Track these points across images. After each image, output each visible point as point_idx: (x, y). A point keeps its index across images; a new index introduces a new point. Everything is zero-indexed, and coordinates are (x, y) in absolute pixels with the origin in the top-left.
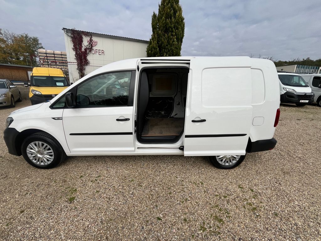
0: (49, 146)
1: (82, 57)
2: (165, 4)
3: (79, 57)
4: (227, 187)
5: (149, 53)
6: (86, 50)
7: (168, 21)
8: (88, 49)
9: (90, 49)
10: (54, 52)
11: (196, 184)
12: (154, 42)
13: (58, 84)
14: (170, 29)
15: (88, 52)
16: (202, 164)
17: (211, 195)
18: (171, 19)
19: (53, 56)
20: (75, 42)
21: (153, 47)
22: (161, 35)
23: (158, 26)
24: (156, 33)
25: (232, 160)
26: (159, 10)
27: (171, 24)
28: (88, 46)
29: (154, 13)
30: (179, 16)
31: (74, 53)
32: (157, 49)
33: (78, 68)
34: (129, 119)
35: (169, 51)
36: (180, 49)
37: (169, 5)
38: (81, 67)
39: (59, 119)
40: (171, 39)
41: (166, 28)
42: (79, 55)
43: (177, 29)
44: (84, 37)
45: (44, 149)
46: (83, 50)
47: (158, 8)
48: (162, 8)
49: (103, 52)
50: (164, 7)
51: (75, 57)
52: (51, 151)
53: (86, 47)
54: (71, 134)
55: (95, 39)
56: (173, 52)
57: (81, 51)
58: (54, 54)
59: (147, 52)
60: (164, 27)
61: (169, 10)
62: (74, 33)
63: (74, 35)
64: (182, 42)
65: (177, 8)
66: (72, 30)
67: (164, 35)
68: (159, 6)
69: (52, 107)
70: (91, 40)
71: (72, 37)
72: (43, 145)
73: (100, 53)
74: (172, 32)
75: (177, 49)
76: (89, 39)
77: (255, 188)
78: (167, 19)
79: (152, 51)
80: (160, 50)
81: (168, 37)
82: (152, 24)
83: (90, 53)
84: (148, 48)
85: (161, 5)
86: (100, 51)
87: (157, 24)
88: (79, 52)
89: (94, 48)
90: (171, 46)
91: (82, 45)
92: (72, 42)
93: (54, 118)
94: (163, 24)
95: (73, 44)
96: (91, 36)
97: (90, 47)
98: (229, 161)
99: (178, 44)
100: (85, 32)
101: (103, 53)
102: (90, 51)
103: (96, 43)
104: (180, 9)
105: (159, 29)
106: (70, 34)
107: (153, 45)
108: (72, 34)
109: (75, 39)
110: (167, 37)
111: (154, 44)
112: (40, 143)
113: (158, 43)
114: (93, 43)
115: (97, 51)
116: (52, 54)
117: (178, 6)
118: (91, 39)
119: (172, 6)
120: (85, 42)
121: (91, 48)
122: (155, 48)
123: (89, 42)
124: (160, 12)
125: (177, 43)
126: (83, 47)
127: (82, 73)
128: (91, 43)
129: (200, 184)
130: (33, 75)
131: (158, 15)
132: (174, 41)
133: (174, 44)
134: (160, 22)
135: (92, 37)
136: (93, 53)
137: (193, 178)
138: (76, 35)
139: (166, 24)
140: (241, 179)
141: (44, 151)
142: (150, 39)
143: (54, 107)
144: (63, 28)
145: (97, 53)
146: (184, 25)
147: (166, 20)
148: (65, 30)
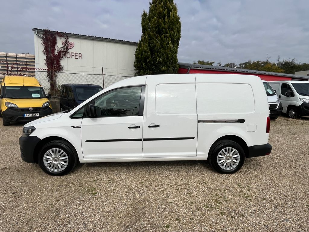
0: (65, 153)
1: (54, 62)
2: (157, 2)
3: (50, 61)
4: (227, 185)
5: (138, 57)
6: (59, 53)
7: (161, 21)
8: (63, 52)
9: (65, 52)
10: (16, 55)
11: (200, 184)
12: (144, 44)
13: (34, 95)
14: (164, 30)
15: (62, 55)
16: (205, 171)
17: (213, 190)
18: (164, 19)
19: (16, 59)
20: (46, 44)
21: (143, 50)
22: (153, 37)
23: (150, 26)
24: (146, 34)
25: (232, 165)
26: (150, 8)
27: (165, 25)
28: (63, 49)
29: (144, 12)
30: (173, 16)
31: (45, 57)
32: (148, 52)
33: (48, 75)
34: (140, 127)
35: (163, 55)
36: (176, 52)
37: (162, 4)
38: (52, 74)
39: (78, 127)
40: (164, 41)
41: (159, 28)
42: (51, 59)
43: (172, 29)
44: (58, 38)
45: (60, 156)
46: (56, 53)
47: (149, 6)
48: (154, 7)
49: (80, 55)
50: (156, 5)
51: (46, 62)
52: (67, 157)
53: (59, 50)
54: (87, 141)
55: (71, 40)
56: (168, 56)
57: (53, 55)
58: (16, 58)
59: (135, 55)
60: (156, 28)
61: (161, 9)
62: (47, 34)
63: (46, 36)
64: (178, 44)
65: (171, 7)
66: (44, 30)
67: (157, 37)
68: (151, 4)
69: (72, 117)
70: (67, 42)
71: (43, 39)
72: (59, 151)
73: (77, 57)
74: (167, 33)
75: (173, 52)
76: (64, 40)
77: (251, 186)
78: (160, 19)
79: (142, 55)
80: (152, 54)
81: (162, 39)
82: (142, 23)
83: (64, 57)
84: (137, 51)
85: (153, 3)
86: (76, 55)
87: (147, 24)
88: (51, 55)
89: (70, 51)
90: (165, 49)
91: (55, 47)
92: (43, 45)
93: (73, 127)
94: (155, 24)
95: (44, 47)
96: (67, 37)
97: (65, 50)
98: (230, 166)
99: (174, 46)
100: (60, 32)
101: (80, 57)
102: (65, 55)
103: (72, 46)
104: (175, 8)
105: (151, 29)
106: (41, 35)
107: (143, 48)
108: (44, 35)
109: (48, 40)
110: (160, 38)
111: (145, 47)
112: (58, 149)
113: (149, 45)
114: (69, 45)
115: (73, 54)
116: (14, 57)
117: (172, 5)
118: (66, 40)
119: (165, 5)
120: (60, 44)
121: (67, 50)
122: (145, 52)
123: (64, 44)
124: (151, 10)
125: (172, 45)
126: (56, 49)
127: (52, 80)
128: (67, 45)
129: (204, 183)
130: (5, 85)
131: (149, 15)
132: (168, 43)
133: (168, 47)
134: (151, 22)
135: (68, 39)
136: (69, 57)
137: (197, 180)
138: (49, 36)
139: (159, 24)
140: (241, 180)
141: (60, 157)
142: (140, 41)
143: (73, 117)
144: (34, 29)
145: (74, 57)
146: (180, 25)
147: (158, 20)
148: (36, 31)
